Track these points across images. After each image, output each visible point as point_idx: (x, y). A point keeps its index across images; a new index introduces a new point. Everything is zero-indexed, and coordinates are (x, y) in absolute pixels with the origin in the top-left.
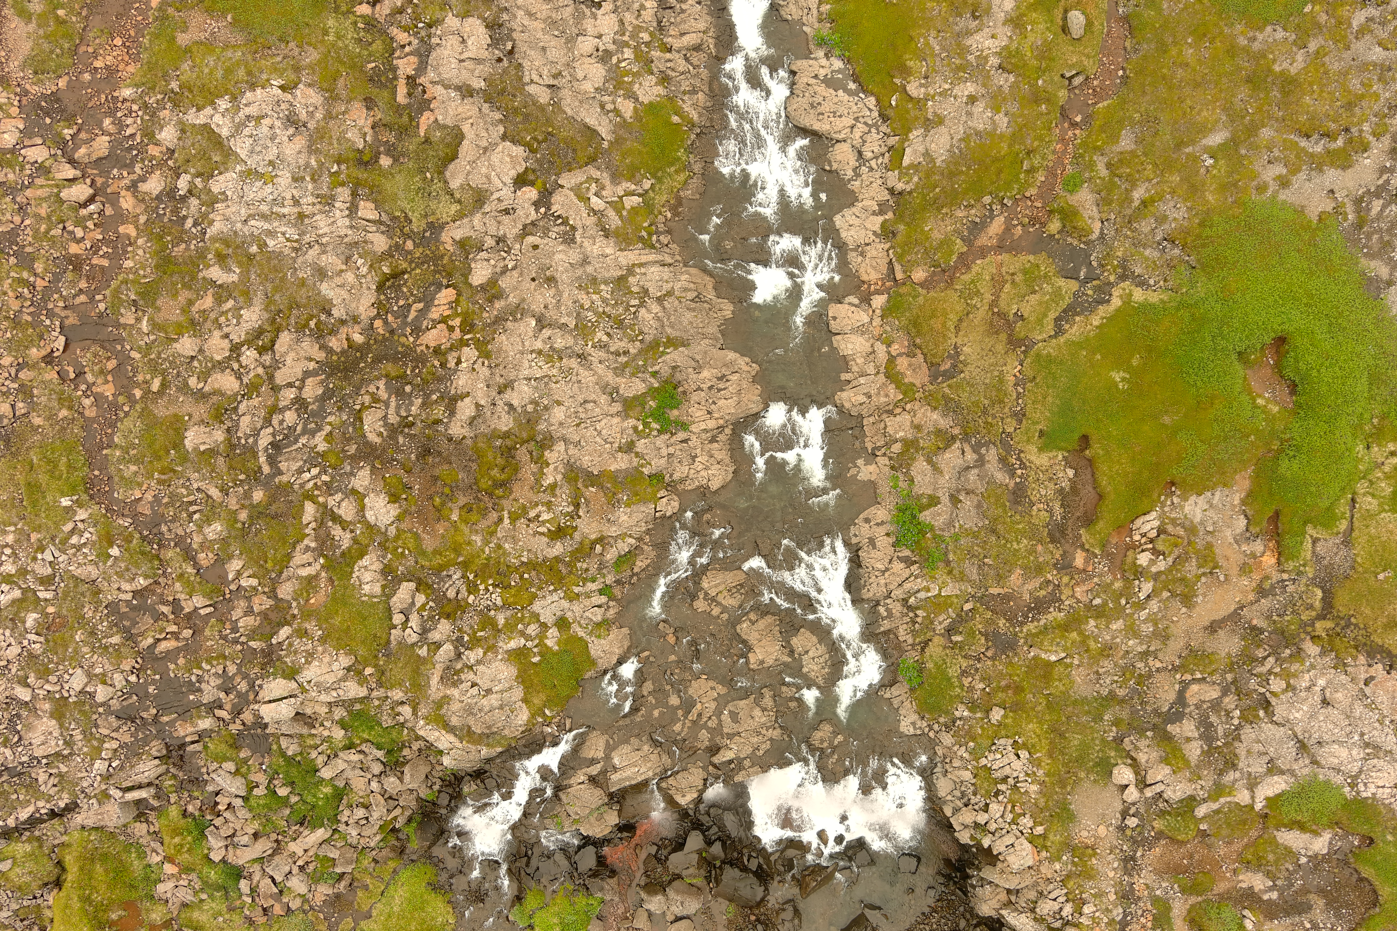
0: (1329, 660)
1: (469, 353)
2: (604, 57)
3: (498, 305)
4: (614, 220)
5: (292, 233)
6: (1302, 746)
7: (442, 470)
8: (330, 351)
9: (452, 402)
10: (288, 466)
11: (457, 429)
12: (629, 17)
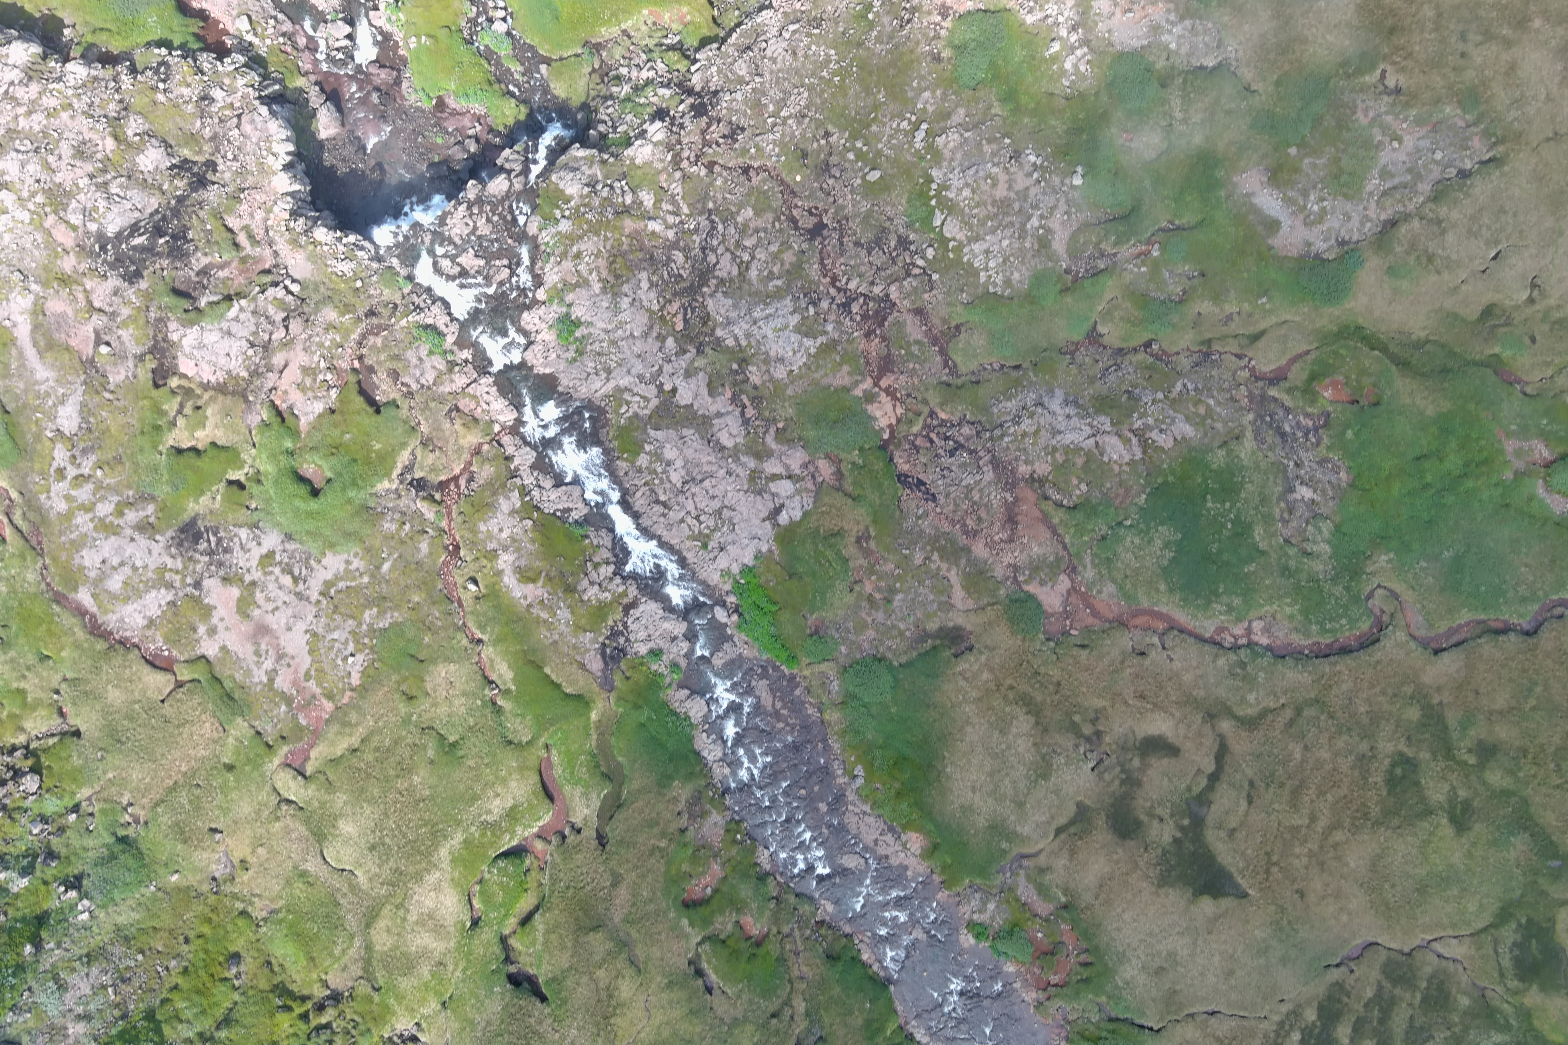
0: (234, 373)
1: (656, 307)
2: (669, 463)
3: (655, 334)
4: (627, 396)
5: (755, 315)
6: (229, 333)
7: (640, 255)
8: (714, 277)
9: (652, 285)
10: (704, 223)
11: (644, 275)
12: (668, 486)
